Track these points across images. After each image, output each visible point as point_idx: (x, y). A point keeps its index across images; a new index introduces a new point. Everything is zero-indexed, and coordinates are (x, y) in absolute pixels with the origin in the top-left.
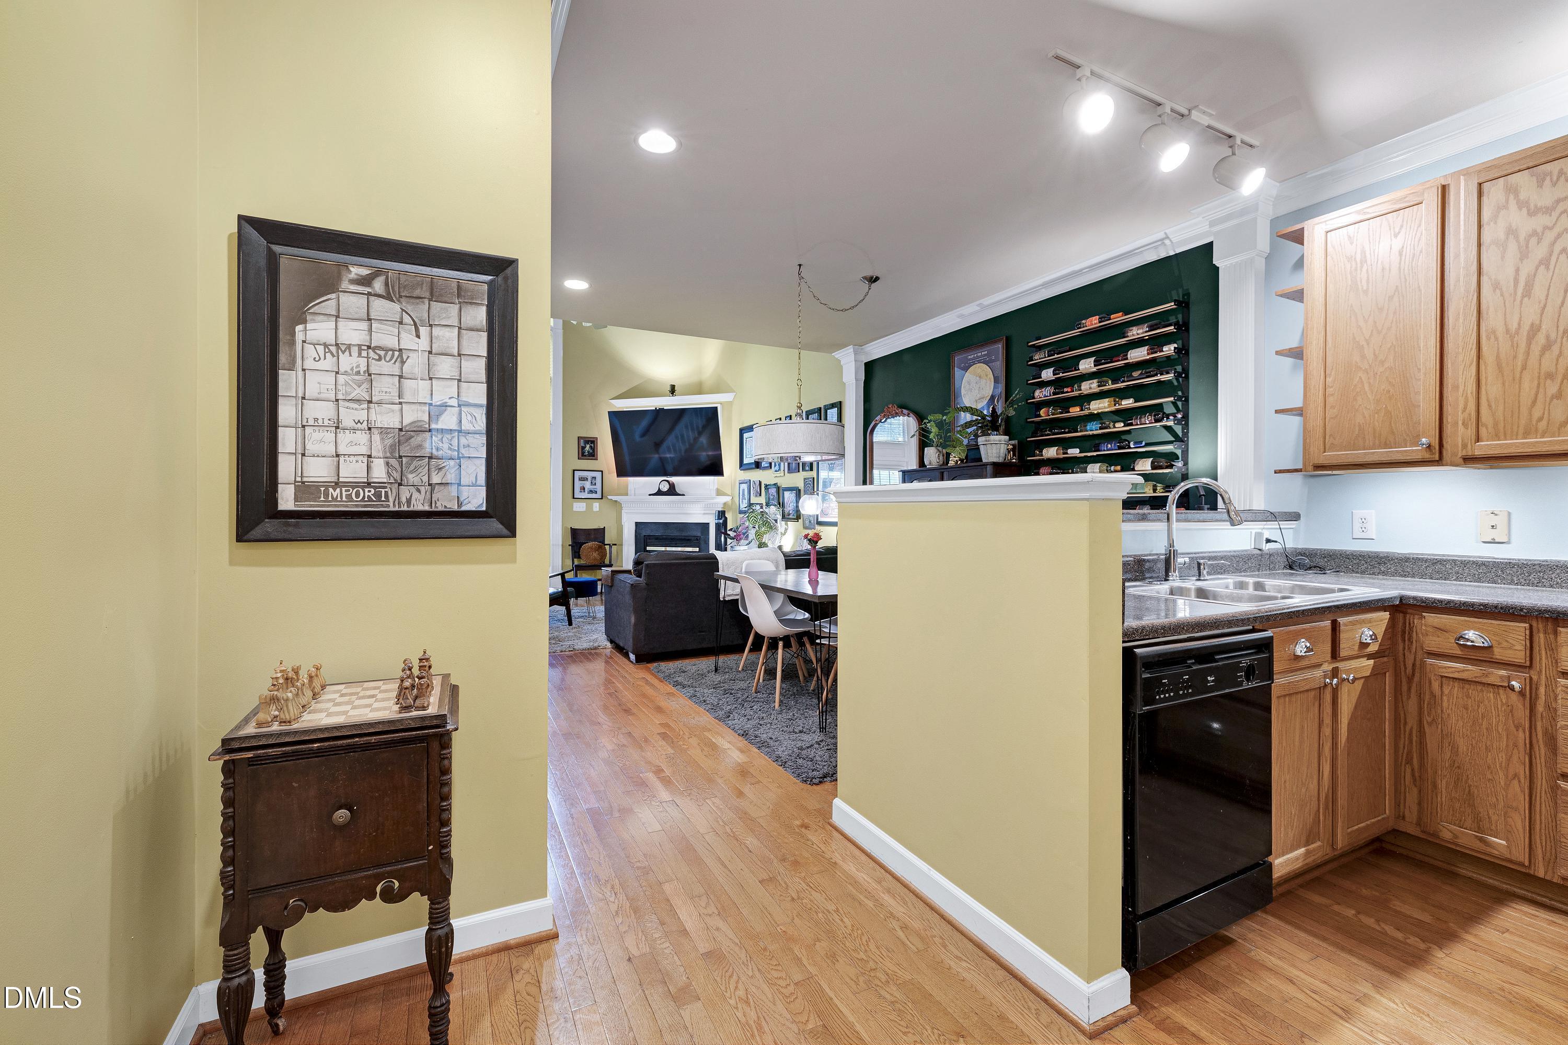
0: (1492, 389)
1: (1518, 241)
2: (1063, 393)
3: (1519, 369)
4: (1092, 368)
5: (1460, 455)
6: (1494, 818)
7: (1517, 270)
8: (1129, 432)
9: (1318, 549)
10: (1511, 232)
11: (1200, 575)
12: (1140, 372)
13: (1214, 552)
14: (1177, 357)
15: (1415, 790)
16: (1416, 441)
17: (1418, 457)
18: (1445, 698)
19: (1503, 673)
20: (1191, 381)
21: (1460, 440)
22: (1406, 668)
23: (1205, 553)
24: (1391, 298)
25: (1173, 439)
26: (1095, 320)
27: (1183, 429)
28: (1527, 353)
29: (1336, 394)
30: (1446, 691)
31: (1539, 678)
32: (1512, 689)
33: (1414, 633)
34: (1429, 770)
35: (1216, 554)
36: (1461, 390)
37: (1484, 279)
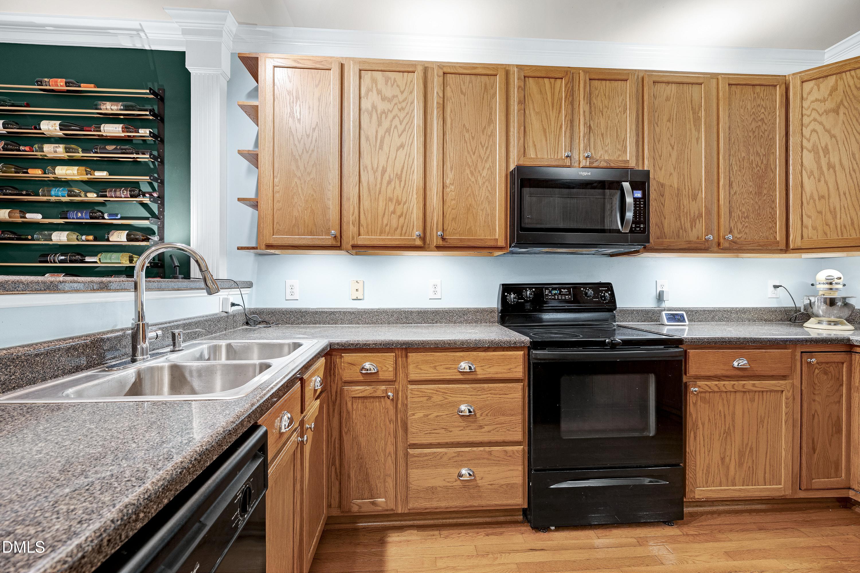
0: (366, 203)
1: (377, 114)
2: (19, 150)
3: (378, 192)
4: (58, 132)
5: (351, 244)
6: (379, 485)
7: (377, 132)
8: (103, 204)
9: (264, 309)
10: (374, 107)
11: (174, 345)
12: (115, 147)
13: (188, 319)
14: (153, 142)
15: (337, 483)
16: (328, 233)
17: (329, 243)
18: (354, 412)
19: (383, 387)
20: (166, 166)
21: (351, 234)
22: (332, 396)
23: (180, 321)
24: (314, 129)
25: (149, 216)
26: (61, 82)
27: (159, 208)
28: (381, 183)
29: (281, 192)
30: (355, 407)
31: (399, 386)
32: (388, 397)
33: (337, 369)
34: (346, 466)
35: (190, 321)
36: (351, 200)
37: (362, 132)
